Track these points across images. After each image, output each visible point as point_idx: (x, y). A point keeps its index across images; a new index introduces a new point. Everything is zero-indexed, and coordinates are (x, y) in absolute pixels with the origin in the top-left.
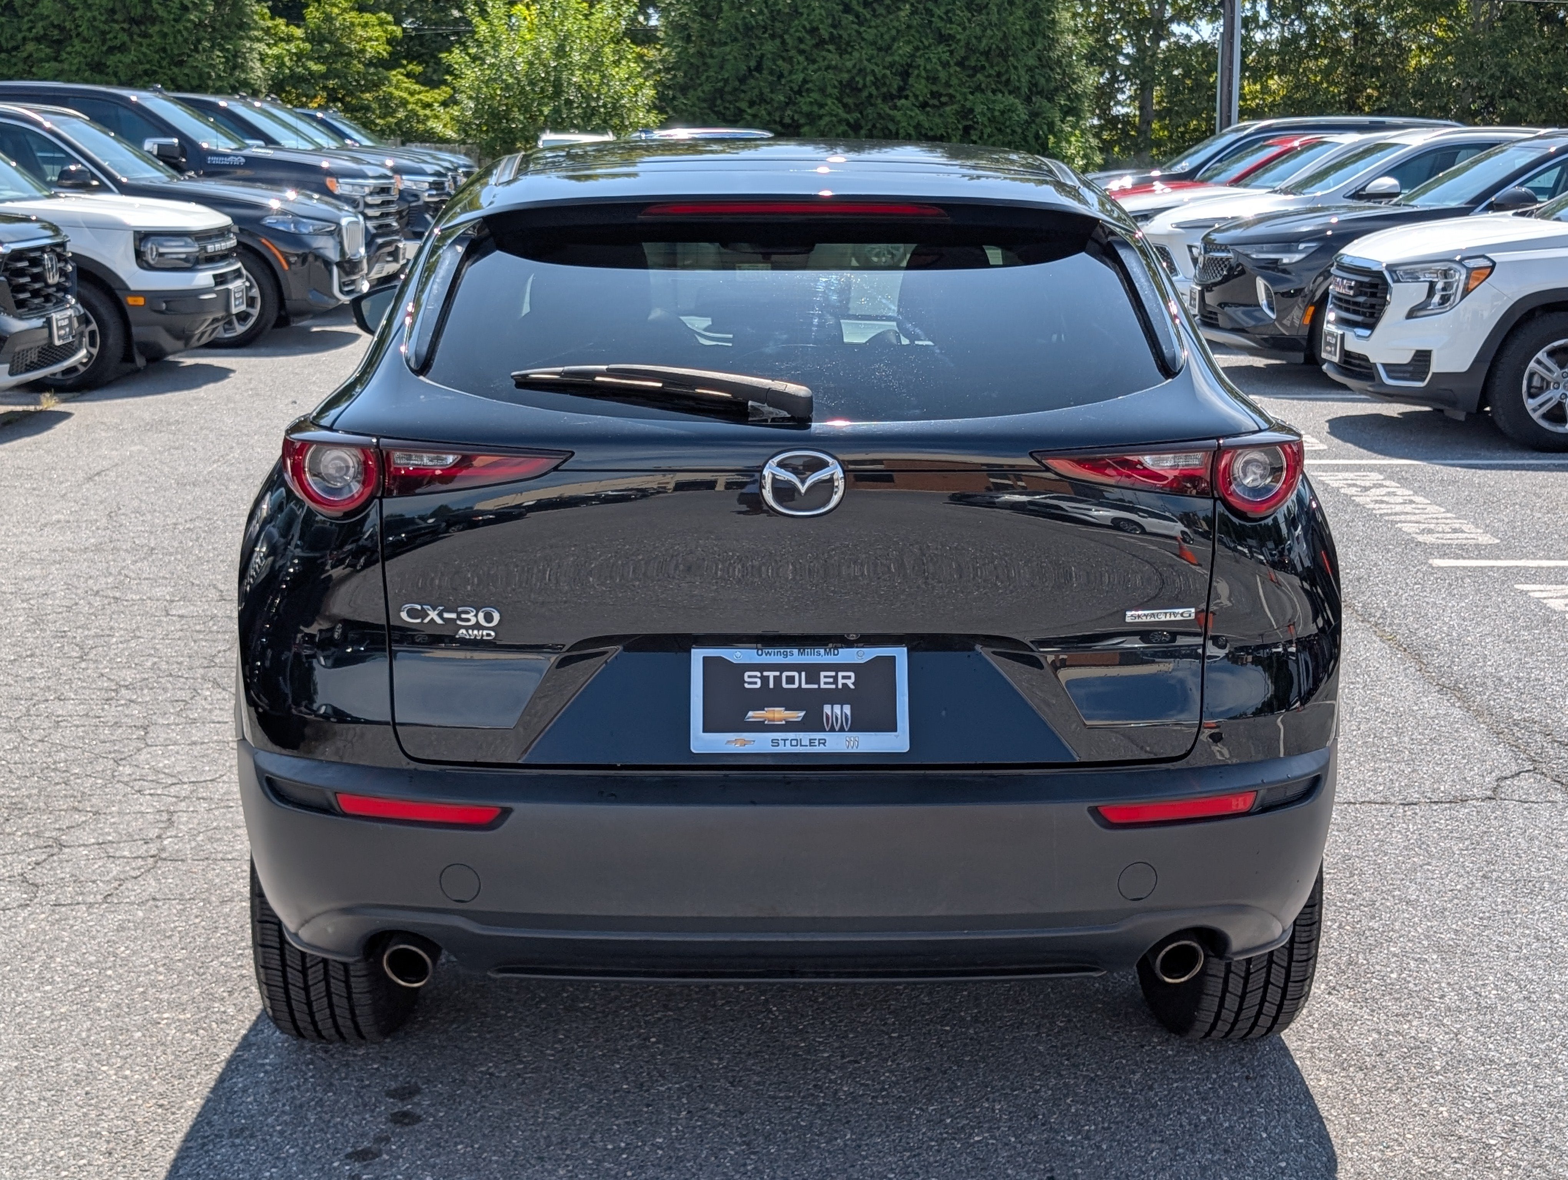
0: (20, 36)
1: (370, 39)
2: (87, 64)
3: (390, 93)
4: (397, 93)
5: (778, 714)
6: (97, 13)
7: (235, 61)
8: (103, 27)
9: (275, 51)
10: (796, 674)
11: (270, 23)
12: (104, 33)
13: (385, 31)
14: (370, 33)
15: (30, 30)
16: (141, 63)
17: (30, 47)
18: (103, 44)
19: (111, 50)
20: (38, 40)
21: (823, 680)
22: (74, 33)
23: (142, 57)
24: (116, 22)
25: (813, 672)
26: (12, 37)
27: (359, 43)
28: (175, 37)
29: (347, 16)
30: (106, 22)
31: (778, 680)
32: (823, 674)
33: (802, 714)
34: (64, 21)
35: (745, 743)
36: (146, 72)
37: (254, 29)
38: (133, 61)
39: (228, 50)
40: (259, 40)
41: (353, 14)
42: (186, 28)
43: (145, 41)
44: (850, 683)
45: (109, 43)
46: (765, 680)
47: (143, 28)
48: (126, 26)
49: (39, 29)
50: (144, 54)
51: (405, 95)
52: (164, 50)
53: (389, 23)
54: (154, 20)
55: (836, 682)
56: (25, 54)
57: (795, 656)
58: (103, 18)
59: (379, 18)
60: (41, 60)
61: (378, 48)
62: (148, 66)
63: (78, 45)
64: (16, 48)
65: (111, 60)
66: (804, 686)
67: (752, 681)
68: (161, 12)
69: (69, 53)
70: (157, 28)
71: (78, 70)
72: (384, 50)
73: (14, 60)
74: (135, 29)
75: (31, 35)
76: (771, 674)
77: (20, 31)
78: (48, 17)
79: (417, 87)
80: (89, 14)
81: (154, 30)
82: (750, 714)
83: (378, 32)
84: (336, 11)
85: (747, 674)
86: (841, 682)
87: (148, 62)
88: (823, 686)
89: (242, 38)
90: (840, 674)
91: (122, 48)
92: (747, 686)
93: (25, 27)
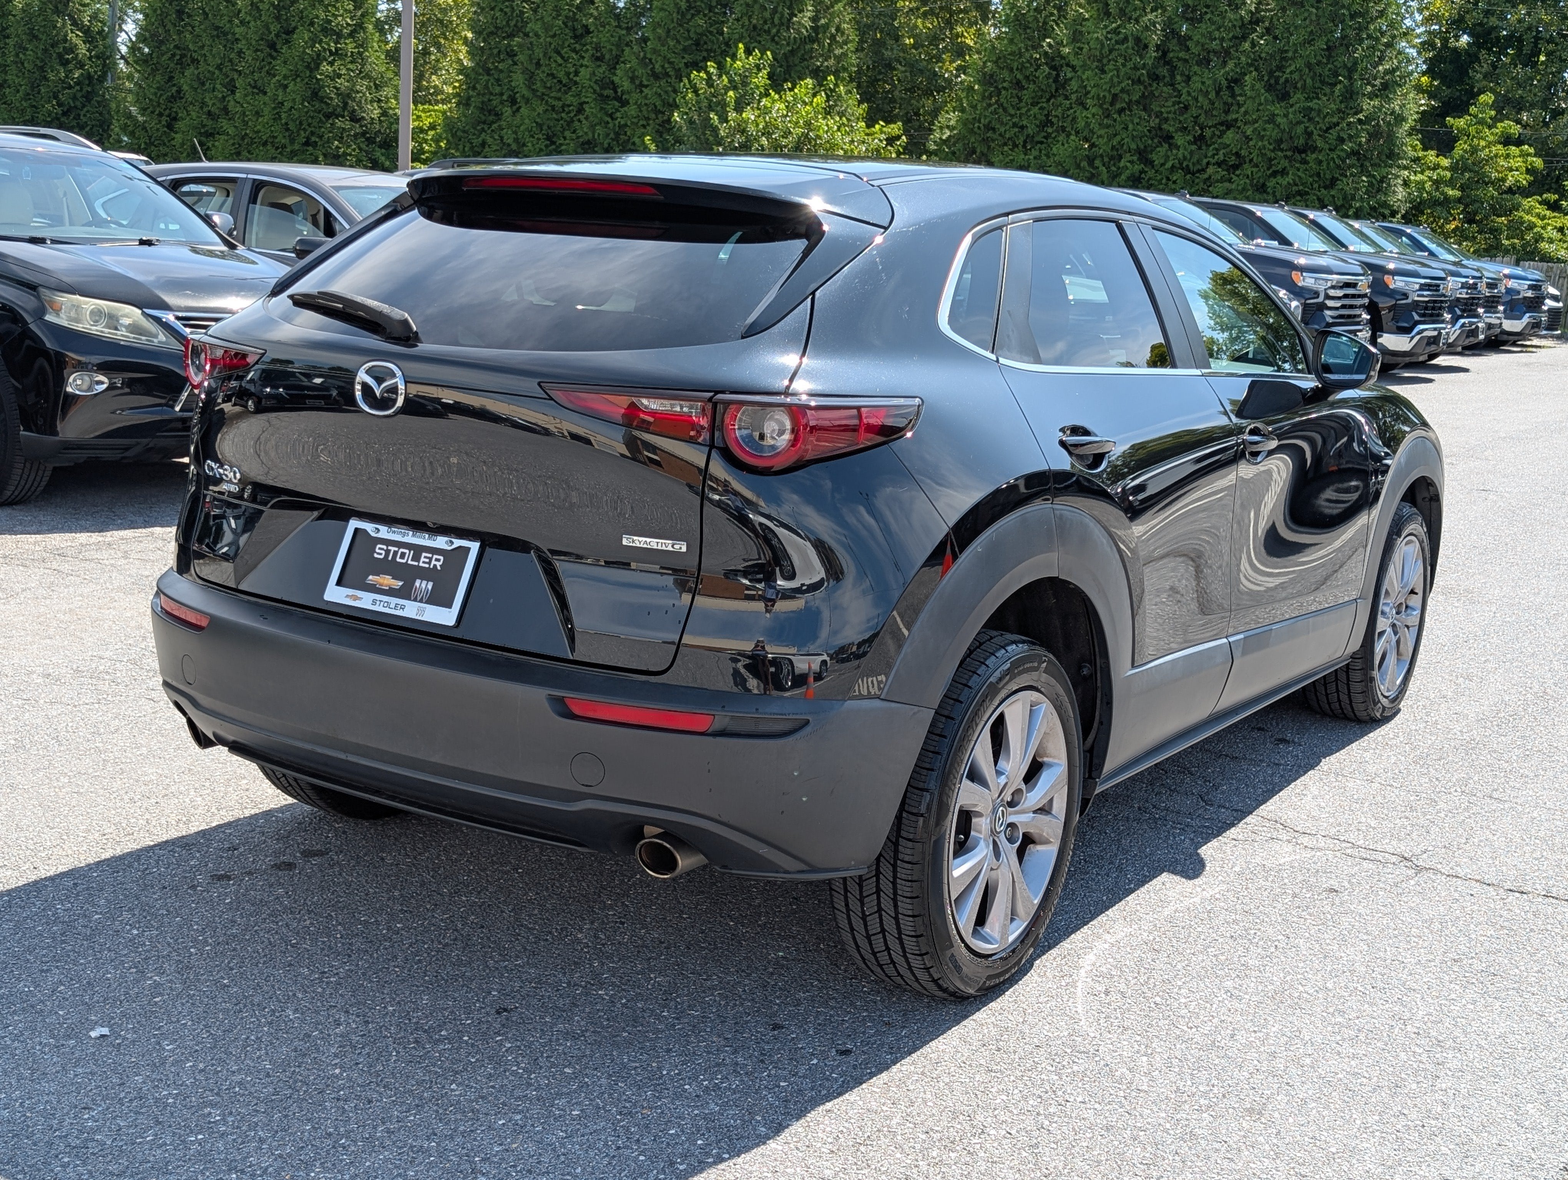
0: (1205, 161)
1: (1511, 170)
2: (1251, 185)
3: (1521, 217)
4: (1527, 217)
5: (387, 581)
6: (1266, 143)
7: (1380, 186)
8: (1270, 154)
9: (1419, 177)
10: (407, 551)
11: (1421, 154)
12: (1270, 160)
13: (1525, 162)
14: (1513, 163)
15: (1213, 156)
16: (1297, 185)
17: (1211, 170)
18: (1268, 169)
19: (1275, 174)
20: (1219, 164)
21: (422, 559)
22: (1247, 160)
23: (1297, 179)
24: (1282, 150)
25: (418, 550)
26: (1199, 162)
27: (1499, 172)
28: (1328, 164)
29: (1494, 148)
30: (1273, 151)
31: (395, 553)
32: (424, 554)
33: (401, 583)
34: (1241, 148)
35: (356, 598)
36: (1299, 193)
37: (1402, 159)
38: (1289, 183)
39: (1374, 176)
40: (1405, 168)
41: (1500, 147)
42: (1339, 156)
43: (1304, 167)
44: (438, 564)
45: (1274, 168)
46: (388, 552)
47: (1303, 155)
48: (1289, 153)
49: (1221, 156)
50: (1300, 177)
51: (1534, 220)
52: (1318, 175)
53: (1529, 155)
54: (1314, 149)
55: (429, 563)
56: (1206, 176)
57: (411, 537)
58: (1271, 147)
59: (1521, 151)
60: (1217, 181)
61: (1518, 178)
62: (1301, 188)
63: (1248, 169)
64: (1199, 171)
65: (1271, 183)
66: (410, 562)
67: (380, 552)
68: (1320, 143)
69: (1238, 176)
70: (1314, 156)
71: (1244, 189)
72: (1524, 180)
73: (1197, 181)
74: (1298, 157)
75: (1213, 161)
76: (393, 549)
77: (1206, 157)
78: (1229, 146)
79: (1548, 213)
80: (1260, 144)
81: (1311, 157)
82: (371, 577)
83: (1518, 162)
84: (1483, 143)
85: (379, 546)
86: (433, 562)
87: (1302, 184)
88: (421, 564)
89: (1391, 166)
90: (435, 557)
91: (1284, 172)
92: (376, 555)
93: (1210, 154)
